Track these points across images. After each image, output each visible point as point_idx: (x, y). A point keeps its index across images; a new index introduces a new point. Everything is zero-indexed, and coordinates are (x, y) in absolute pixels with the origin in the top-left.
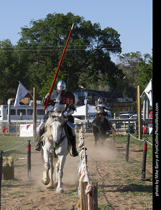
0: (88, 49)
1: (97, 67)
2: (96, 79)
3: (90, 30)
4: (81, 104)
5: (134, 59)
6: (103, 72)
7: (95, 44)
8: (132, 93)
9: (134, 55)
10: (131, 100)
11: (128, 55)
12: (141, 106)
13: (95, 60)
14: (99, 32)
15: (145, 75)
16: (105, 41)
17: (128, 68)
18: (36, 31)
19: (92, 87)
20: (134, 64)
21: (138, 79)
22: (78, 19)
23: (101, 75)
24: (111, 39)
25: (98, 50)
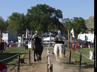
0: (51, 17)
1: (54, 23)
2: (54, 28)
3: (52, 10)
4: (48, 36)
5: (67, 21)
6: (56, 25)
7: (53, 15)
8: (66, 33)
9: (67, 19)
10: (66, 35)
11: (65, 19)
12: (69, 37)
13: (53, 21)
14: (55, 11)
15: (71, 26)
16: (57, 14)
17: (65, 24)
18: (33, 10)
19: (52, 30)
20: (67, 22)
21: (68, 28)
22: (48, 6)
23: (55, 26)
24: (59, 14)
25: (55, 17)
